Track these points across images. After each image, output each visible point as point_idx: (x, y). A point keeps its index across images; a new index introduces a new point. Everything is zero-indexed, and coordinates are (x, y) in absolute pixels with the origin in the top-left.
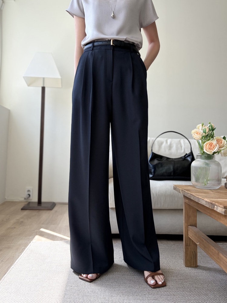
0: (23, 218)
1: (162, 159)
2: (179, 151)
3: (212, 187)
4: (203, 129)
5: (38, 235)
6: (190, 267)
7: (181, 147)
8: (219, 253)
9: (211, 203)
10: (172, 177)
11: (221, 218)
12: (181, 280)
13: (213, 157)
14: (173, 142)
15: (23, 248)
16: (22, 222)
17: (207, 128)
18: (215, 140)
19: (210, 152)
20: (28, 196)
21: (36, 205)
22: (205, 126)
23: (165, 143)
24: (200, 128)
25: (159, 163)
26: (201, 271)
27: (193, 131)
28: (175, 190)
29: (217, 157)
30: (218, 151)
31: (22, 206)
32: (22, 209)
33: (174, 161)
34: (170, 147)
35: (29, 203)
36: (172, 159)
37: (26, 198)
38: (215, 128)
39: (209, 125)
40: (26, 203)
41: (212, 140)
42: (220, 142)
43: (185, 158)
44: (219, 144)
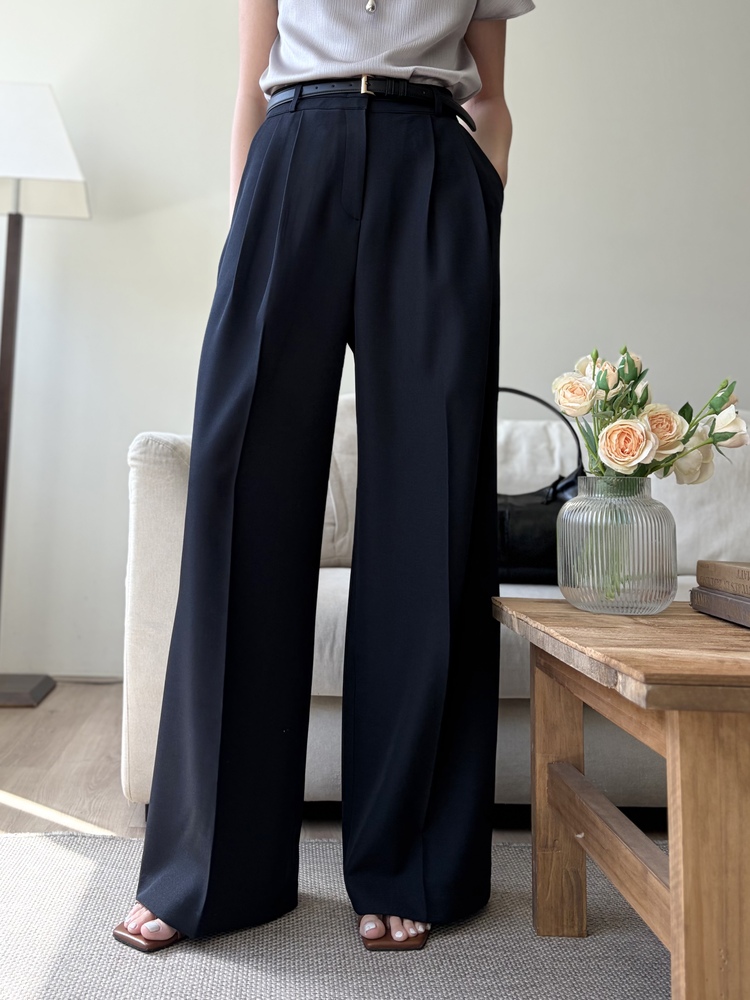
2: (540, 469)
3: (640, 605)
4: (596, 373)
7: (551, 452)
8: (646, 872)
9: (607, 666)
11: (649, 725)
13: (642, 485)
14: (517, 433)
17: (610, 371)
18: (646, 418)
19: (624, 466)
27: (558, 384)
30: (654, 461)
36: (506, 496)
38: (646, 371)
39: (621, 359)
42: (665, 426)
43: (556, 492)
44: (661, 435)
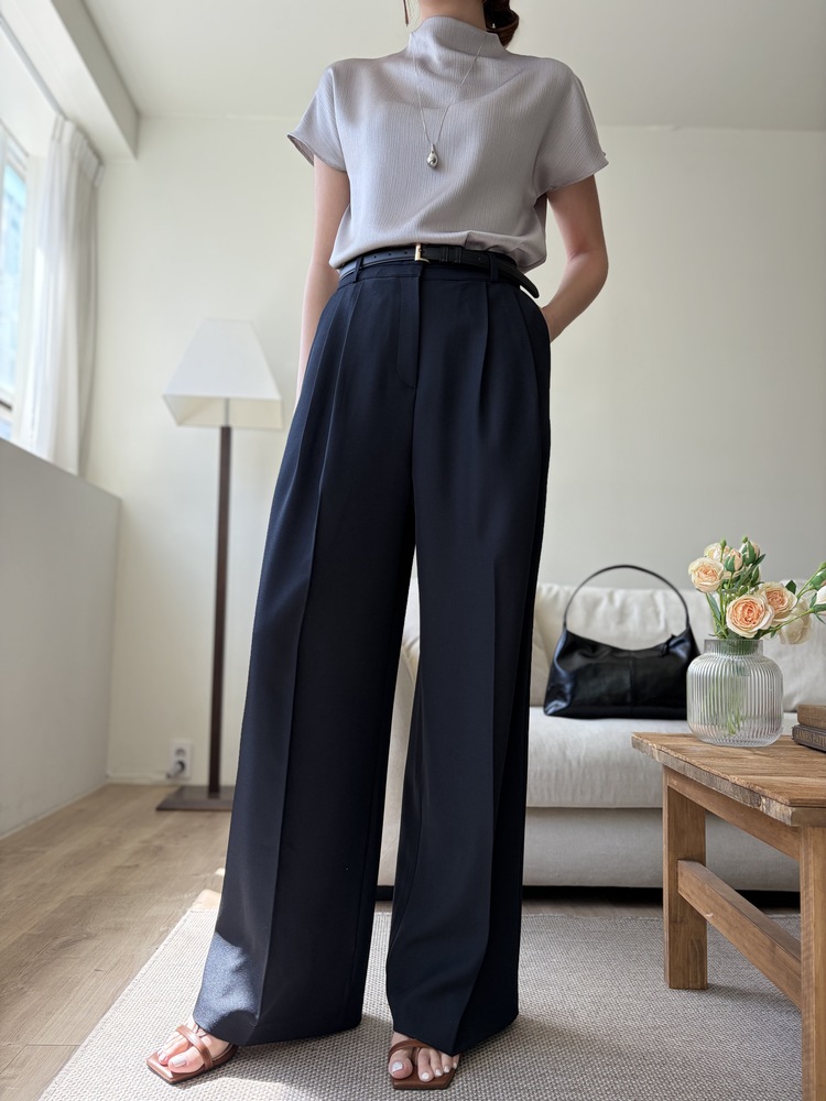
0: (162, 835)
1: (597, 653)
2: (649, 628)
3: (751, 739)
4: (725, 557)
5: (210, 888)
6: (687, 987)
7: (657, 614)
8: (774, 945)
9: (751, 791)
10: (628, 709)
11: (782, 836)
13: (757, 646)
14: (630, 600)
16: (160, 848)
17: (737, 557)
18: (763, 593)
19: (746, 632)
20: (179, 767)
21: (204, 796)
22: (731, 548)
23: (605, 602)
24: (717, 554)
25: (588, 666)
26: (719, 1001)
27: (693, 566)
28: (636, 750)
29: (769, 646)
30: (770, 627)
31: (158, 798)
32: (161, 809)
33: (634, 659)
34: (622, 614)
35: (182, 789)
36: (629, 651)
37: (172, 774)
38: (763, 556)
39: (743, 546)
40: (173, 790)
41: (752, 594)
42: (778, 600)
43: (668, 648)
44: (776, 606)
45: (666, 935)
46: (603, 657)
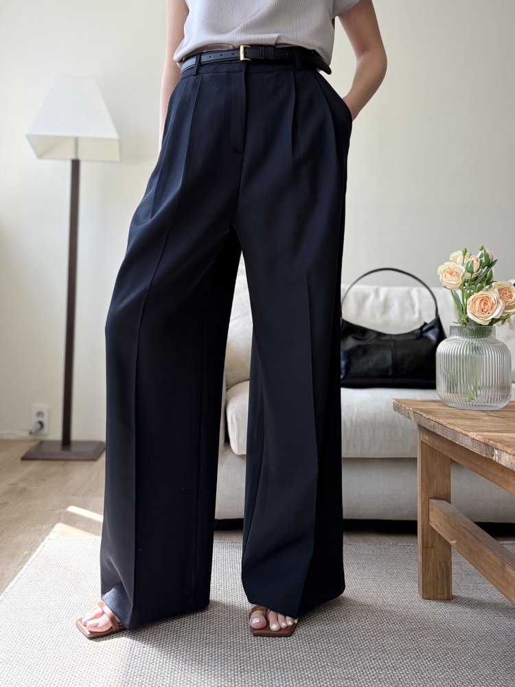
0: (26, 479)
1: (366, 337)
2: (407, 317)
3: (486, 404)
4: (466, 262)
5: (62, 522)
6: (435, 599)
7: (413, 306)
8: (504, 565)
9: (486, 444)
10: (389, 380)
11: (511, 480)
12: (412, 630)
13: (491, 331)
14: (391, 295)
15: (25, 553)
16: (24, 490)
17: (475, 262)
18: (496, 290)
19: (482, 320)
20: (39, 426)
21: (58, 448)
22: (471, 255)
23: (372, 297)
24: (460, 259)
25: (359, 347)
26: (461, 609)
27: (441, 268)
28: (396, 413)
29: (500, 331)
30: (501, 317)
31: (23, 450)
32: (24, 459)
33: (395, 341)
34: (386, 306)
35: (41, 443)
36: (391, 335)
37: (33, 431)
38: (496, 261)
39: (480, 253)
40: (34, 444)
41: (487, 290)
42: (507, 295)
43: (421, 332)
44: (506, 300)
45: (420, 557)
46: (370, 340)
